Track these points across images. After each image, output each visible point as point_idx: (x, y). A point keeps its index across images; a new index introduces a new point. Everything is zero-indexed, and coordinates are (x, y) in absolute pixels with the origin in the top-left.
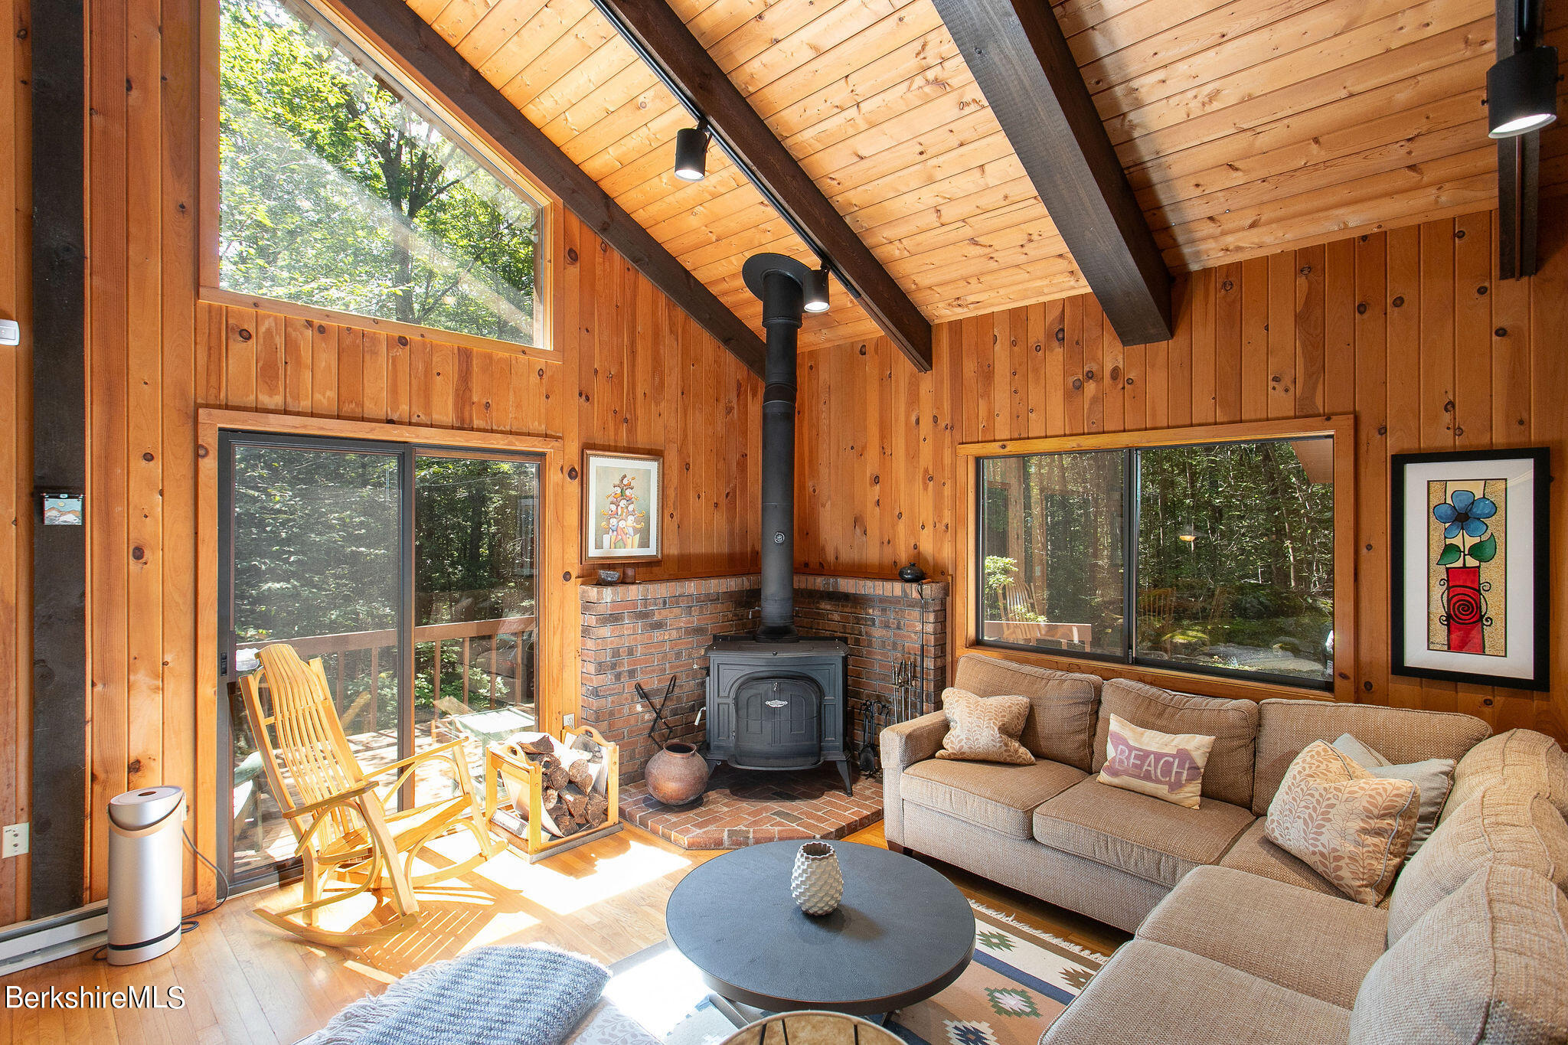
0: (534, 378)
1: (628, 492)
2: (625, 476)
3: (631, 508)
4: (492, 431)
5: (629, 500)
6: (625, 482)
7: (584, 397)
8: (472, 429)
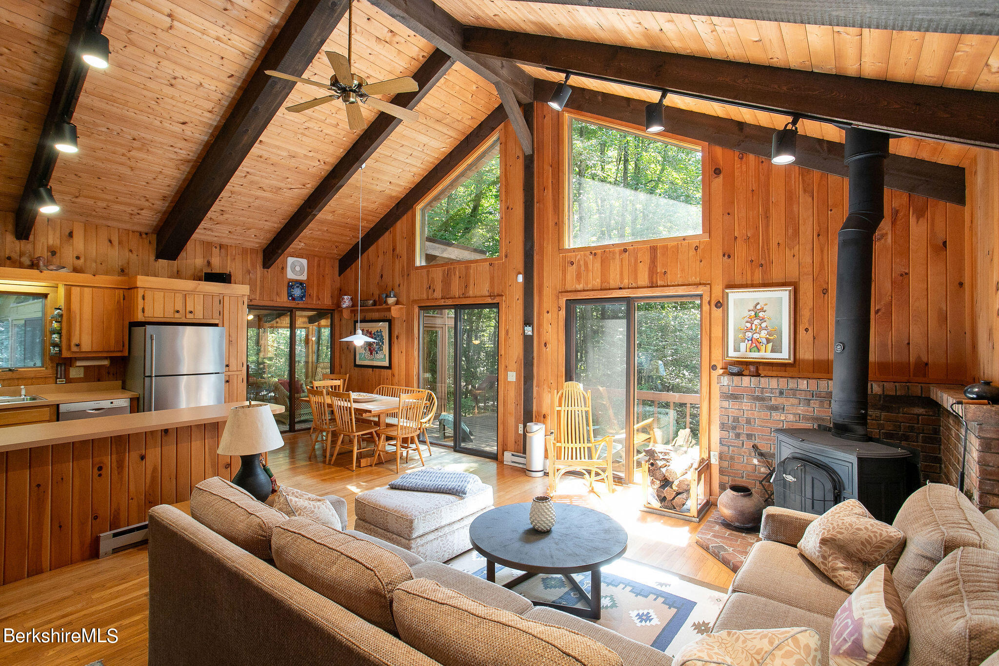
0: (692, 252)
1: (761, 314)
2: (758, 304)
3: (764, 325)
4: (668, 286)
5: (763, 320)
6: (758, 307)
7: (726, 256)
8: (657, 287)
